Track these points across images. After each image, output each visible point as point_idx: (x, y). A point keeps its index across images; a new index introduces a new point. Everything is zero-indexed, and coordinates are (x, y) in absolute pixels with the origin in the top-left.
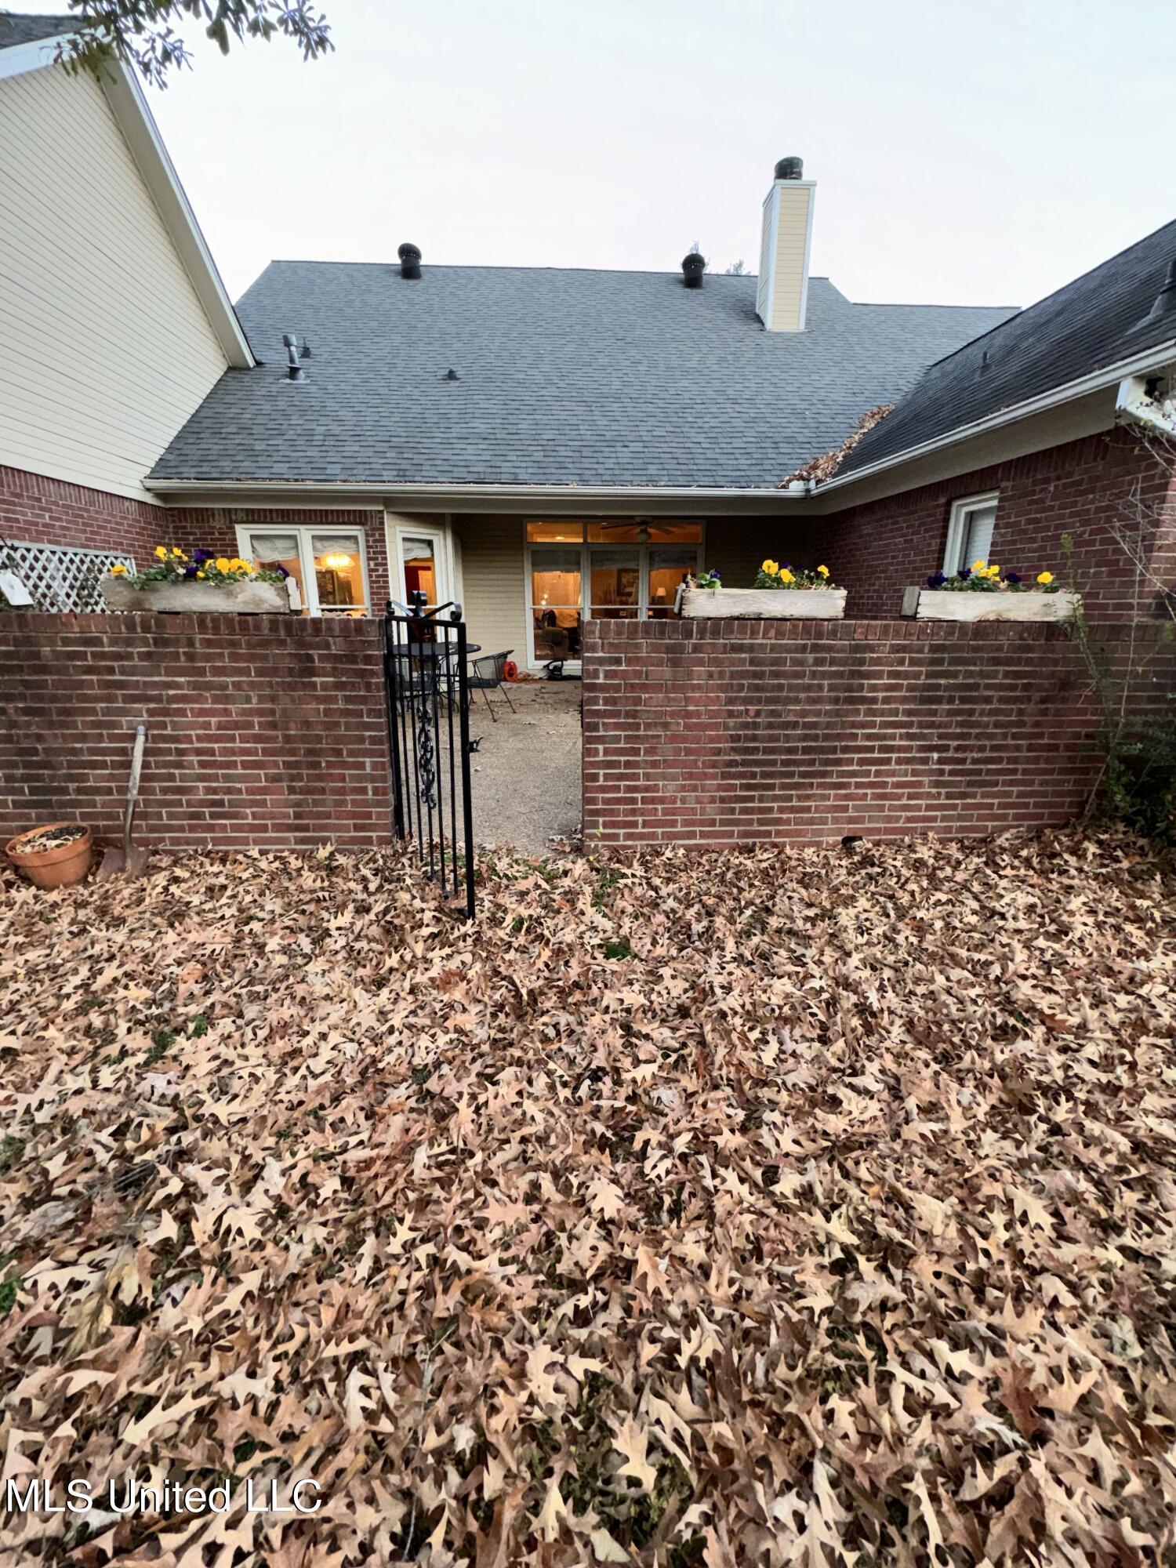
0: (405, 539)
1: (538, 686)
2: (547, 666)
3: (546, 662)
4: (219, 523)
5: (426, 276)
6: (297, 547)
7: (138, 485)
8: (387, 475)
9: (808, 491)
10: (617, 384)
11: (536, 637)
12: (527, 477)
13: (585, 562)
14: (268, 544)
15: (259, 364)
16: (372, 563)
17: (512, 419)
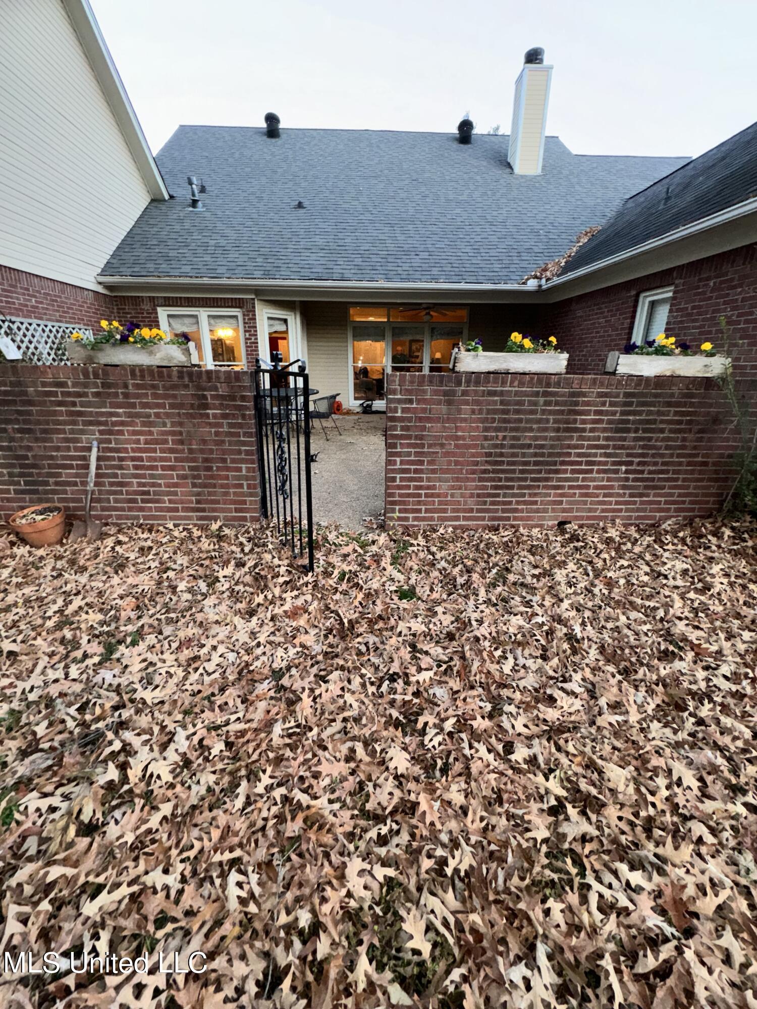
0: (269, 318)
1: (356, 417)
2: (362, 404)
3: (361, 402)
4: (147, 307)
5: (283, 136)
6: (198, 323)
7: (94, 280)
8: (258, 274)
9: (540, 286)
10: (411, 211)
11: (355, 384)
12: (350, 276)
13: (388, 335)
14: (179, 321)
15: (171, 197)
16: (247, 334)
17: (341, 235)
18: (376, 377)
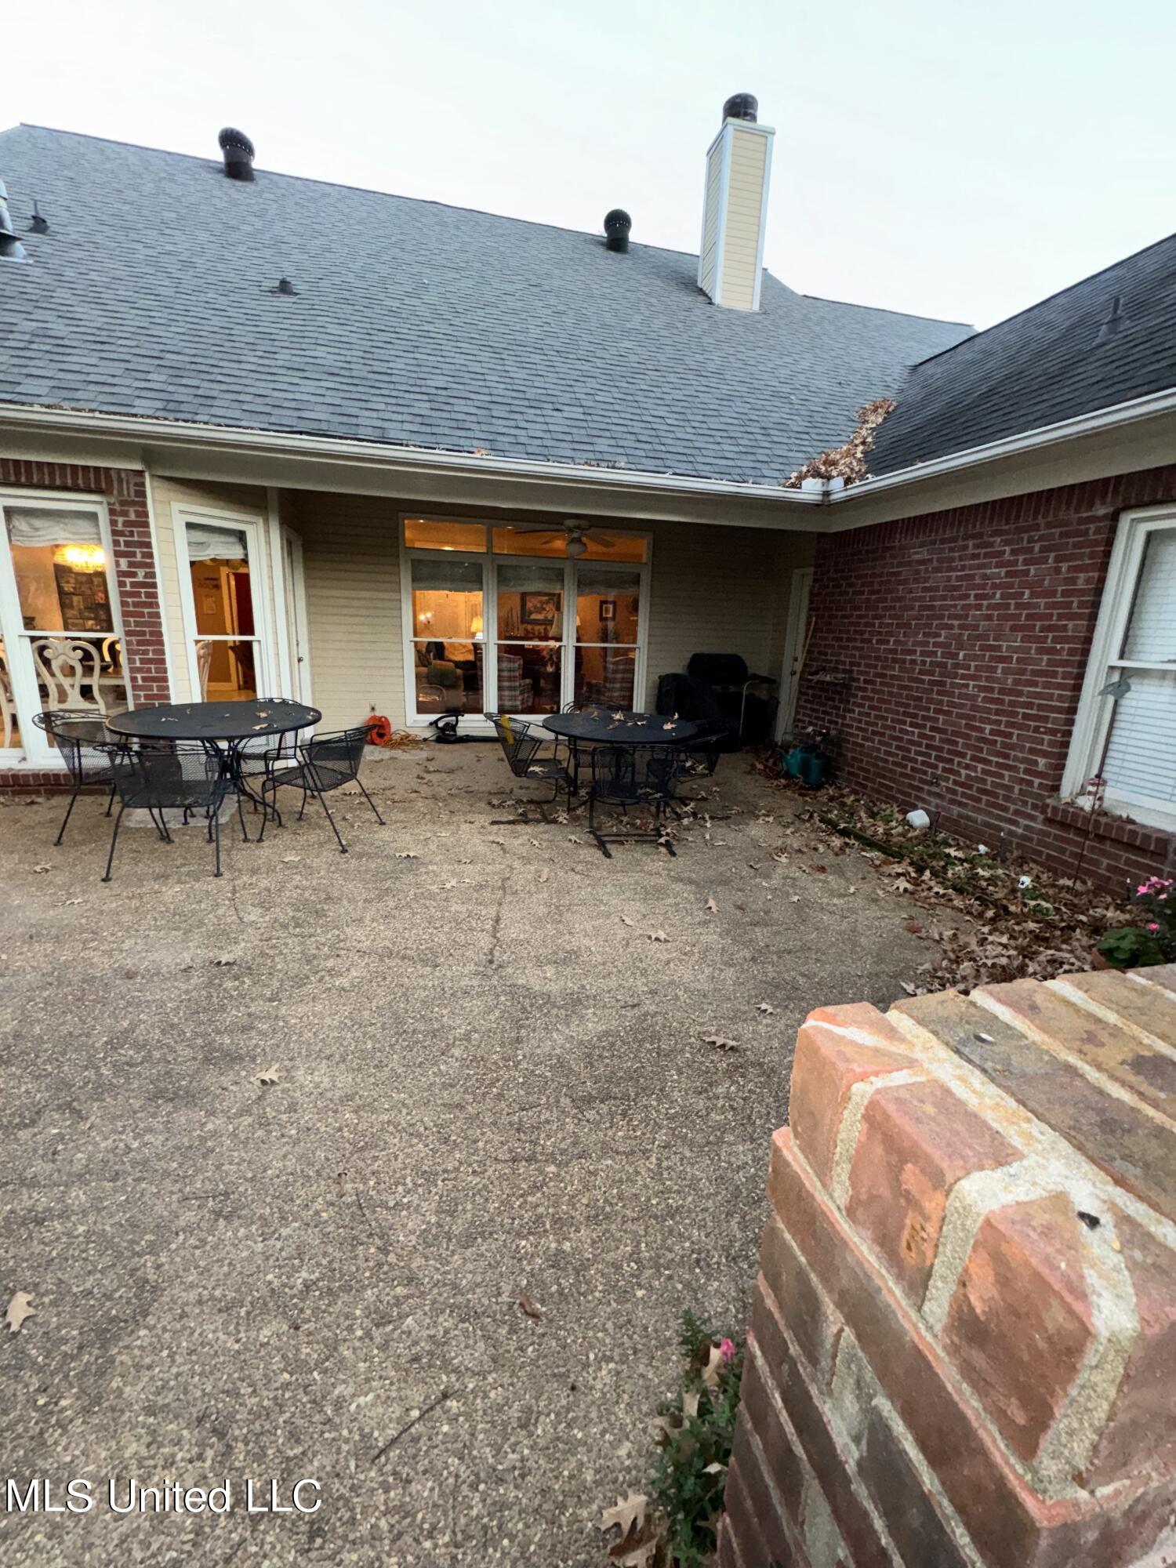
0: (190, 526)
1: (422, 754)
2: (436, 722)
3: (434, 717)
5: (262, 182)
9: (826, 494)
11: (418, 676)
12: (403, 435)
13: (490, 578)
16: (123, 562)
18: (460, 657)
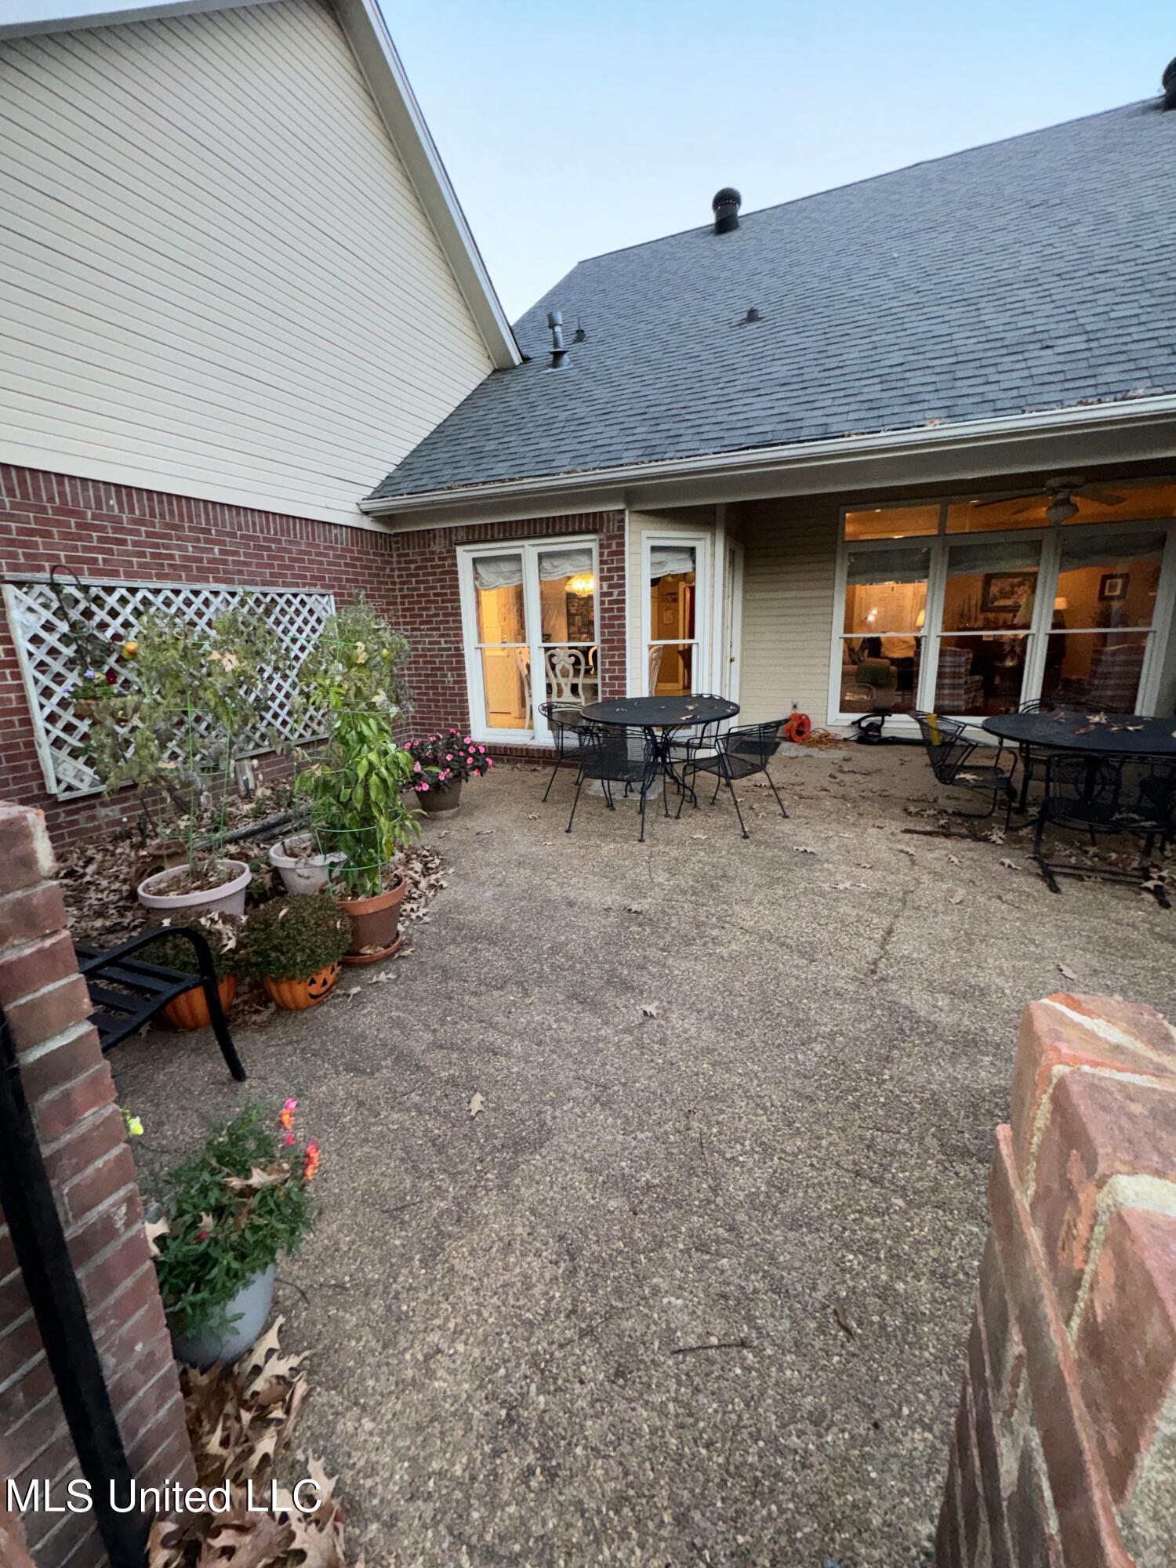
0: (654, 549)
2: (859, 722)
3: (857, 716)
4: (438, 547)
5: (744, 225)
6: (520, 570)
7: (355, 509)
8: (628, 457)
10: (1030, 262)
11: (844, 674)
13: (939, 568)
14: (493, 568)
15: (526, 359)
16: (605, 585)
17: (833, 350)
